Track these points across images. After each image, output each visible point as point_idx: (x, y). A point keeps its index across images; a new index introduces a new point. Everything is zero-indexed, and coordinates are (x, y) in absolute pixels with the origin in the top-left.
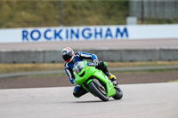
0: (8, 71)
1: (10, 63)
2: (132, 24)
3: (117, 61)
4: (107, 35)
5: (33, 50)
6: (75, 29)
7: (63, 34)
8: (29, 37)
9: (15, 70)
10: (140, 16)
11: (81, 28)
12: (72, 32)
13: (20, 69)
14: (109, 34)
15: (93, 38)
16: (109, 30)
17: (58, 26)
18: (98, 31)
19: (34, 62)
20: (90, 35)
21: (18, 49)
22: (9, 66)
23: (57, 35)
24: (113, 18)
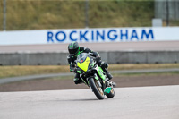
0: (33, 73)
1: (34, 65)
2: (157, 25)
3: (143, 63)
4: (133, 37)
5: (58, 51)
6: (101, 30)
7: (88, 36)
8: (54, 38)
9: (40, 72)
10: (165, 18)
11: (107, 30)
12: (98, 33)
13: (45, 71)
14: (134, 35)
15: (118, 40)
16: (134, 31)
17: (84, 27)
18: (124, 32)
19: (59, 64)
20: (116, 36)
21: (42, 51)
22: (33, 68)
23: (82, 36)
24: (138, 19)
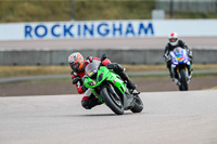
0: (8, 75)
1: (9, 65)
2: (158, 18)
3: (140, 64)
4: (128, 32)
5: (38, 49)
6: (89, 24)
7: (74, 30)
8: (33, 33)
9: (16, 74)
10: (168, 9)
11: (97, 23)
12: (86, 27)
13: (22, 73)
14: (130, 30)
15: (110, 35)
16: (130, 25)
17: (68, 20)
18: (117, 26)
19: (38, 64)
20: (108, 31)
21: (19, 48)
22: (8, 69)
23: (67, 31)
24: (135, 11)
